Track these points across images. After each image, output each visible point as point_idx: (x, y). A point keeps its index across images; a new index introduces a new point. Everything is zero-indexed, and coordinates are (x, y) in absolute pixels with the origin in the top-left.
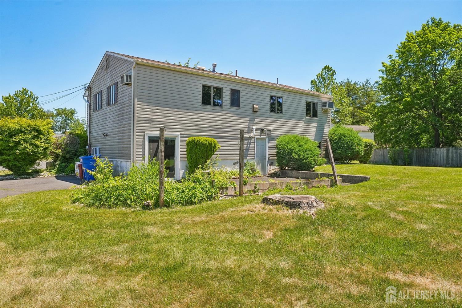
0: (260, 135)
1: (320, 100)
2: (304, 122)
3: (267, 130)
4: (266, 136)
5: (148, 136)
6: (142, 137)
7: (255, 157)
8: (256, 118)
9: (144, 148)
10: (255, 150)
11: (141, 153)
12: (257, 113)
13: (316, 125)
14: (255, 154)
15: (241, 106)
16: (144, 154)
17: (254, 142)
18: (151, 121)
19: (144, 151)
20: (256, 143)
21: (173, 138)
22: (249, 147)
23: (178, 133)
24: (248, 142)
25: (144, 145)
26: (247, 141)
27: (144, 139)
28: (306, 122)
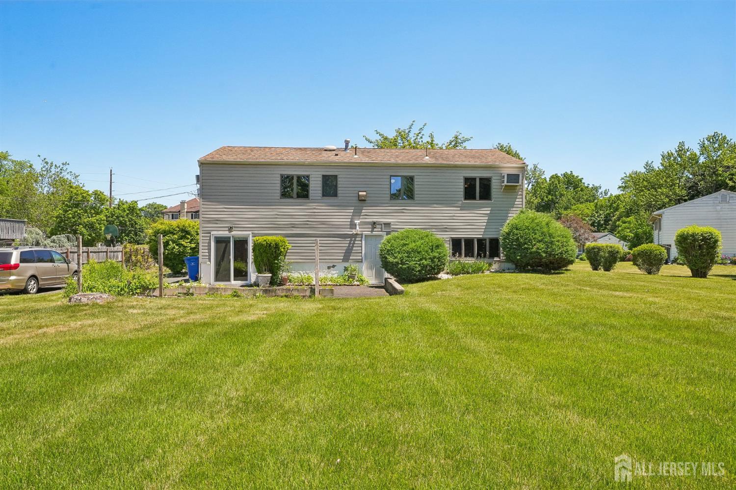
0: (372, 231)
1: (500, 172)
2: (459, 209)
3: (384, 224)
4: (382, 231)
5: (215, 237)
6: (208, 238)
7: (362, 259)
8: (364, 208)
9: (209, 249)
10: (362, 250)
11: (207, 254)
12: (366, 202)
13: (489, 212)
14: (362, 256)
15: (338, 195)
16: (210, 255)
17: (361, 241)
18: (217, 221)
19: (210, 252)
20: (363, 242)
21: (245, 238)
22: (353, 247)
23: (250, 233)
24: (351, 240)
25: (209, 246)
26: (349, 239)
27: (210, 240)
28: (462, 208)
